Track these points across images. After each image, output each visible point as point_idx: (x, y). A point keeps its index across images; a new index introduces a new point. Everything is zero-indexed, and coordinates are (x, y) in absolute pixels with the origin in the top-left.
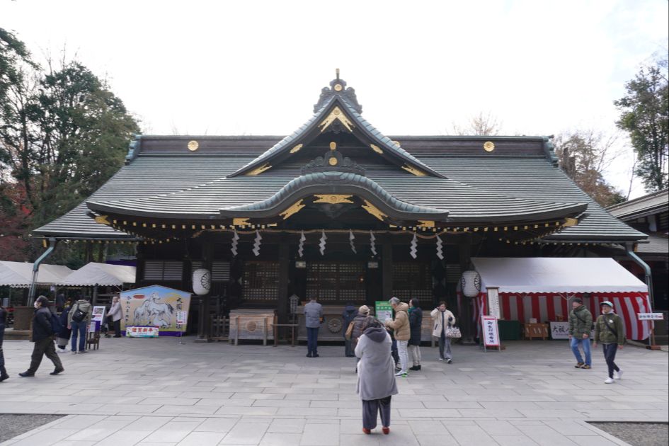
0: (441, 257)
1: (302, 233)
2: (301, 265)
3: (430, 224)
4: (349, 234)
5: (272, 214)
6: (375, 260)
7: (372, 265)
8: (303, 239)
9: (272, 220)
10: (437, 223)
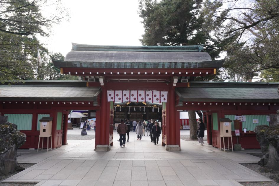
0: (159, 112)
1: (130, 106)
2: (129, 113)
3: (156, 106)
4: (139, 107)
5: (125, 104)
6: (145, 112)
7: (145, 113)
8: (130, 108)
9: (124, 105)
10: (157, 106)
